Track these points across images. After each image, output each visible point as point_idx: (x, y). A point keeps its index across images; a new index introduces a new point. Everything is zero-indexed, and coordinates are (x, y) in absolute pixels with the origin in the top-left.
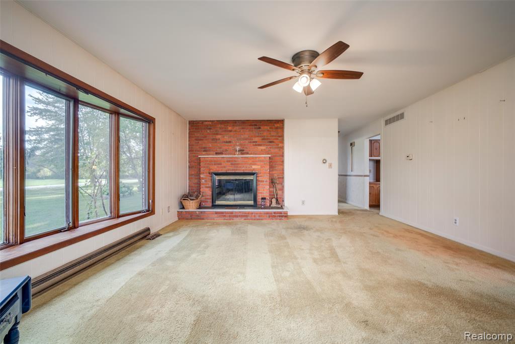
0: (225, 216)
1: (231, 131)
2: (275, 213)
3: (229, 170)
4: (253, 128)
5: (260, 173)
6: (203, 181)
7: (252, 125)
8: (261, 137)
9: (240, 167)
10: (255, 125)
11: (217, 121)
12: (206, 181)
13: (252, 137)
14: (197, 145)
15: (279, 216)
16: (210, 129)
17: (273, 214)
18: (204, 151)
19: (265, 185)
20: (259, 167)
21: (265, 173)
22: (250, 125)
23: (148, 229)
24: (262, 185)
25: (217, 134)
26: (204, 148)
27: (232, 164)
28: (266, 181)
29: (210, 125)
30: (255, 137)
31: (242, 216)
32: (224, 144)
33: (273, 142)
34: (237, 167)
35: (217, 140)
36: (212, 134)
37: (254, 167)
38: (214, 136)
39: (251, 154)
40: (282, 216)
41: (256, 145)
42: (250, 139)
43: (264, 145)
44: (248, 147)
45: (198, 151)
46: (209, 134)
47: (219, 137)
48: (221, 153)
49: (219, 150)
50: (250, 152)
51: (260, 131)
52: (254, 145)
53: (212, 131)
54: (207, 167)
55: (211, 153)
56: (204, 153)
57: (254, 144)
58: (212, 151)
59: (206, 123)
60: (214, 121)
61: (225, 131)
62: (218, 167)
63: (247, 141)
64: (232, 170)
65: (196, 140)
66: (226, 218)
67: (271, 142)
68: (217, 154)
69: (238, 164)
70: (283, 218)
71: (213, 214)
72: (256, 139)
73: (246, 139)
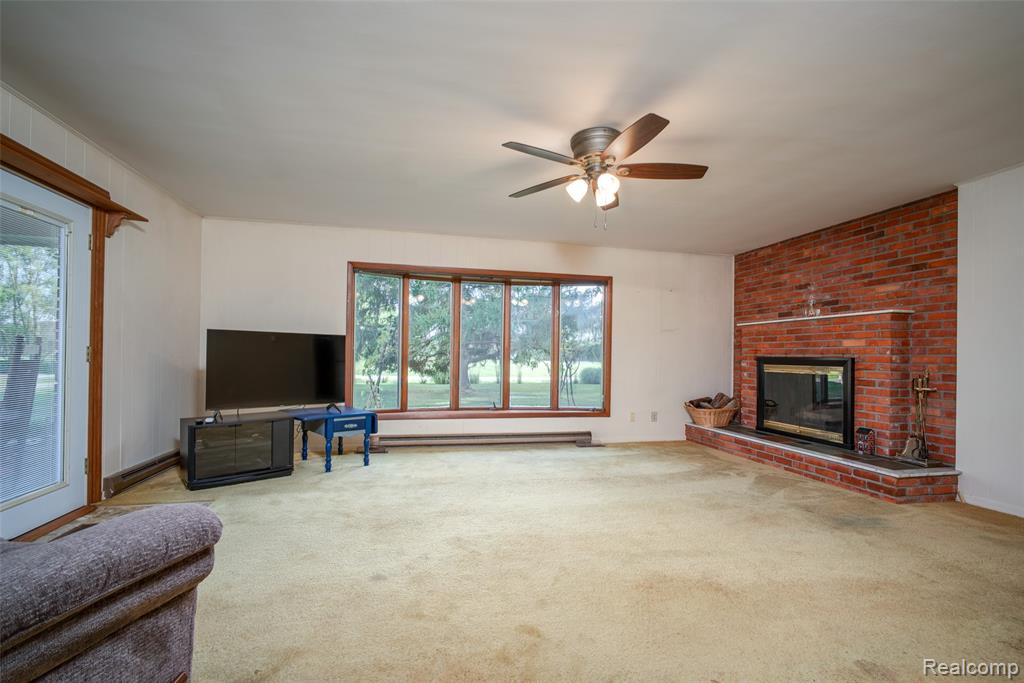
0: (749, 451)
1: (808, 259)
2: (857, 472)
3: (790, 352)
4: (862, 240)
5: (863, 361)
6: (745, 374)
7: (861, 232)
8: (884, 257)
9: (815, 345)
10: (867, 230)
11: (781, 242)
12: (750, 375)
13: (859, 262)
14: (748, 302)
15: (871, 486)
16: (769, 263)
17: (853, 475)
18: (760, 312)
19: (876, 392)
20: (861, 343)
21: (878, 360)
22: (855, 234)
23: (589, 434)
24: (869, 392)
25: (781, 272)
26: (760, 306)
27: (797, 338)
28: (882, 384)
29: (770, 256)
30: (867, 260)
31: (780, 460)
32: (795, 291)
33: (924, 266)
34: (808, 345)
35: (780, 284)
36: (774, 274)
37: (847, 343)
38: (776, 276)
39: (857, 309)
40: (878, 488)
41: (871, 284)
42: (856, 271)
43: (895, 280)
44: (849, 291)
45: (750, 313)
46: (767, 275)
47: (785, 277)
48: (789, 314)
49: (785, 308)
50: (852, 305)
51: (882, 242)
52: (865, 285)
53: (772, 266)
54: (751, 346)
55: (771, 314)
56: (758, 316)
57: (866, 280)
58: (773, 310)
59: (761, 253)
60: (777, 244)
61: (799, 261)
62: (771, 346)
63: (847, 277)
64: (798, 351)
65: (747, 291)
66: (752, 457)
67: (916, 267)
68: (781, 315)
69: (809, 337)
70: (881, 494)
71: (730, 441)
72: (871, 268)
73: (845, 272)
